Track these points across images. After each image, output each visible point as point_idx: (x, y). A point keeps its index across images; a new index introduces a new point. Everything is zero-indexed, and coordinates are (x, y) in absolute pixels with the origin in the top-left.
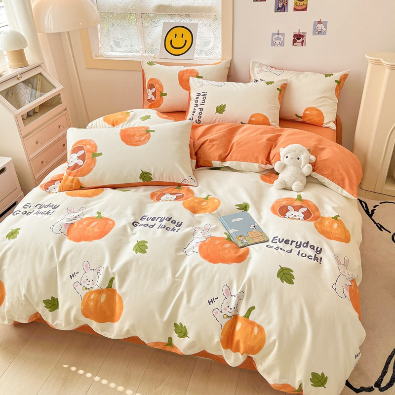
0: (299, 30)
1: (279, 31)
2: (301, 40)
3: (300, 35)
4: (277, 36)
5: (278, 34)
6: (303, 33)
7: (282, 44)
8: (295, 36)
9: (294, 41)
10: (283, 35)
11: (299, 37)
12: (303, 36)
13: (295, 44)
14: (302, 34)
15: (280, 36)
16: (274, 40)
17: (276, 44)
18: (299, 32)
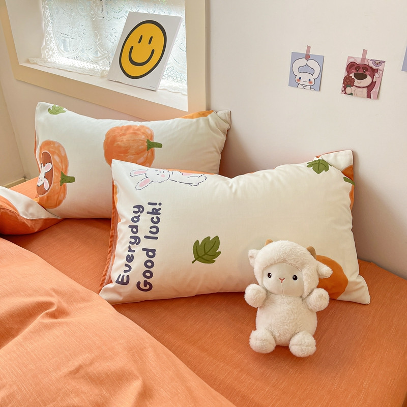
0: (365, 52)
1: (309, 48)
2: (368, 81)
3: (366, 68)
4: (303, 62)
5: (308, 57)
6: (374, 61)
7: (316, 85)
8: (351, 66)
9: (348, 82)
10: (320, 60)
11: (361, 71)
12: (373, 71)
13: (349, 90)
14: (371, 64)
15: (312, 63)
16: (296, 73)
17: (301, 82)
18: (363, 59)
